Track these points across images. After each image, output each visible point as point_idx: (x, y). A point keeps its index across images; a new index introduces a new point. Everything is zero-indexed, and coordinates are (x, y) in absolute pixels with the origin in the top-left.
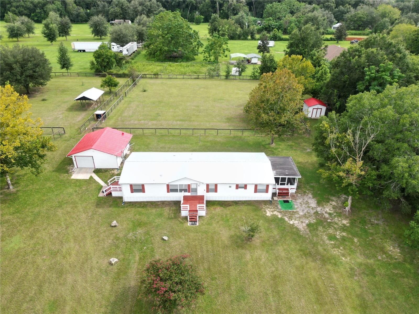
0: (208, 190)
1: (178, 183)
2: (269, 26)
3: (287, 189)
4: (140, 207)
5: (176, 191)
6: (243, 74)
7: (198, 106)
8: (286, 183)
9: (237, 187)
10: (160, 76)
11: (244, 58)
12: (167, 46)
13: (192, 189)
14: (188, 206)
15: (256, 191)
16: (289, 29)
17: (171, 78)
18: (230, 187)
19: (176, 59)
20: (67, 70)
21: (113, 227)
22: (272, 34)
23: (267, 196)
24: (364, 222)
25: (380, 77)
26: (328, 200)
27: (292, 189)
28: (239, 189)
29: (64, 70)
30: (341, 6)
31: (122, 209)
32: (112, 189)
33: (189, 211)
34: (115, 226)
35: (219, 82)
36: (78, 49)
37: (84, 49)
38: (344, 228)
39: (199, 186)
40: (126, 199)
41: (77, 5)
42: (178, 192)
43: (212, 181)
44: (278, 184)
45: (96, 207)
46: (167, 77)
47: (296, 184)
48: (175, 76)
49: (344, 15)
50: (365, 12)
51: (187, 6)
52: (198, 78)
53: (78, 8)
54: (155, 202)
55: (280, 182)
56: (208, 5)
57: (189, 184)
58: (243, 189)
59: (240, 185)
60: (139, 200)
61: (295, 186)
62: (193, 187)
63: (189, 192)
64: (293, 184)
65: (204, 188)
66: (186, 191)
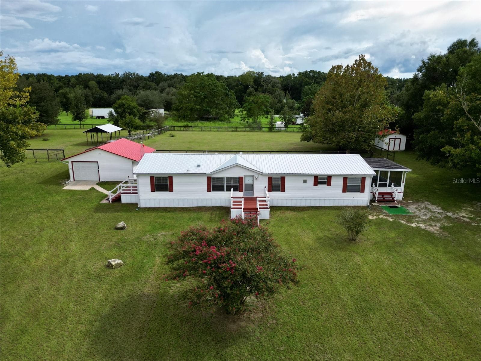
0: (271, 188)
1: (225, 175)
3: (391, 194)
5: (220, 188)
8: (388, 182)
9: (318, 181)
12: (199, 105)
13: (246, 185)
14: (242, 200)
15: (346, 189)
17: (204, 131)
18: (305, 181)
20: (80, 121)
21: (118, 229)
23: (364, 199)
26: (458, 207)
27: (398, 193)
29: (77, 122)
31: (135, 214)
32: (121, 191)
33: (244, 209)
34: (122, 228)
35: (261, 133)
36: (97, 116)
37: (103, 116)
39: (257, 179)
40: (142, 205)
41: (101, 90)
42: (223, 190)
44: (376, 186)
45: (95, 212)
46: (200, 129)
47: (403, 185)
48: (209, 129)
53: (101, 92)
55: (378, 182)
57: (242, 175)
58: (326, 185)
59: (321, 178)
60: (162, 205)
61: (401, 189)
62: (247, 181)
63: (241, 191)
64: (398, 185)
65: (264, 182)
66: (236, 189)
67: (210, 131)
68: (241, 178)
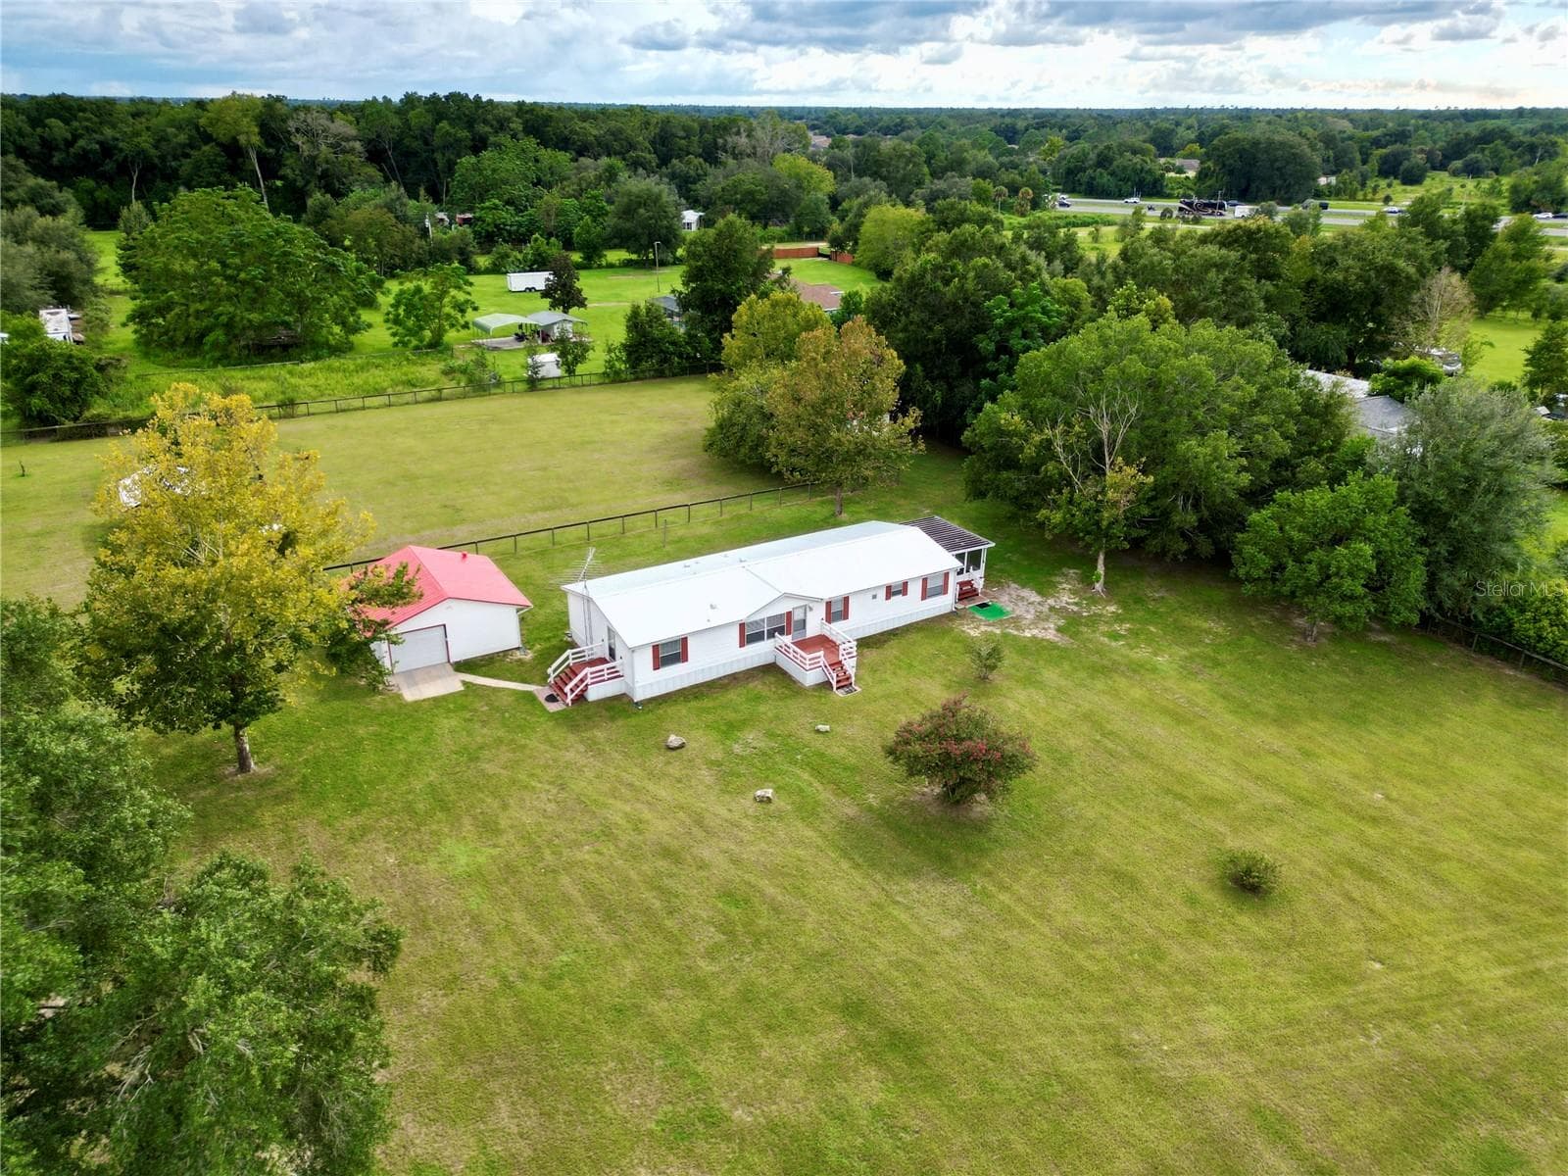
0: (830, 617)
1: (765, 615)
2: (496, 226)
3: (969, 583)
4: (687, 700)
5: (757, 637)
6: (580, 369)
7: (545, 469)
8: (965, 567)
9: (890, 592)
10: (302, 409)
11: (521, 327)
12: (253, 310)
13: (795, 622)
14: (821, 653)
15: (924, 595)
16: (579, 235)
17: (343, 411)
18: (874, 597)
19: (293, 351)
21: (676, 749)
22: (528, 249)
23: (945, 603)
24: (1138, 601)
25: (1025, 318)
26: (1054, 585)
27: (979, 579)
28: (893, 598)
30: (675, 161)
32: (588, 681)
33: (826, 667)
38: (1118, 619)
39: (810, 609)
40: (639, 696)
42: (764, 639)
43: (834, 592)
46: (332, 406)
47: (983, 565)
48: (358, 403)
49: (693, 187)
50: (759, 177)
51: (124, 169)
52: (439, 399)
54: (713, 682)
56: (215, 161)
57: (790, 610)
58: (901, 596)
59: (894, 586)
60: (671, 688)
61: (981, 572)
62: (797, 616)
63: (789, 633)
64: (977, 567)
65: (820, 612)
66: (781, 631)
67: (363, 408)
68: (789, 614)
